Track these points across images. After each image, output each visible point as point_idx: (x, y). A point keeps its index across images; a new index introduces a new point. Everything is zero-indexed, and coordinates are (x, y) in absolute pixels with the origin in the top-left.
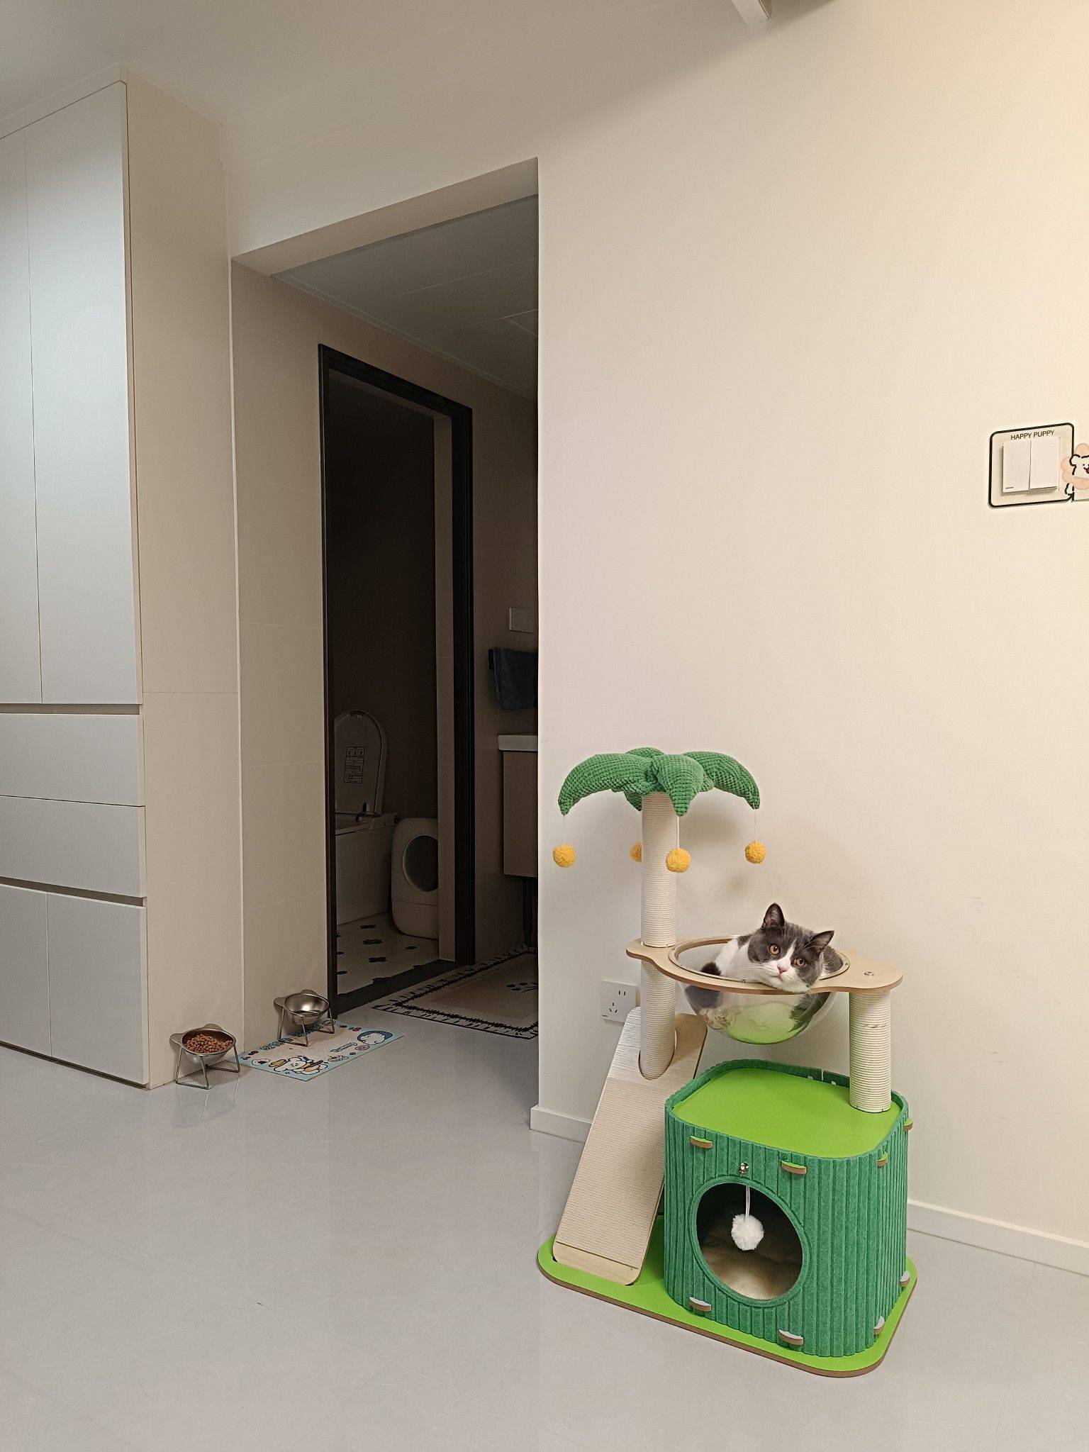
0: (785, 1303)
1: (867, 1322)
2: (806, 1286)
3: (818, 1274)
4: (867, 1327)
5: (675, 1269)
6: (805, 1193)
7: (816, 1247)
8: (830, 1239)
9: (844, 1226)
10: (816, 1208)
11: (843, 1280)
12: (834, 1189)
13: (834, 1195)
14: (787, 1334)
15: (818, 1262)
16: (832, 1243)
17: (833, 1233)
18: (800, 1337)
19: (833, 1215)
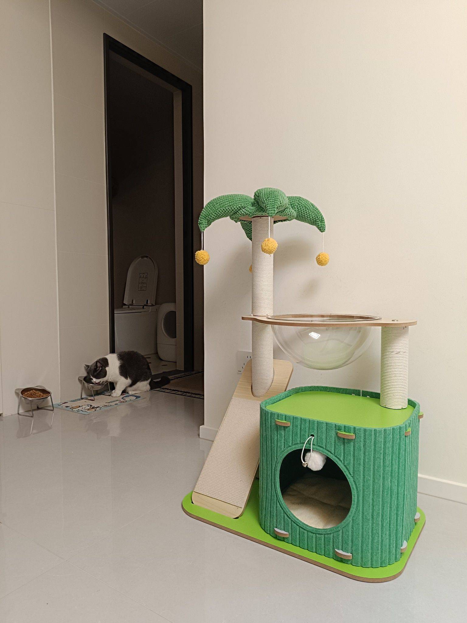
0: (339, 530)
1: (396, 544)
2: (354, 518)
3: (363, 510)
4: (396, 547)
5: (266, 509)
6: (354, 453)
7: (362, 491)
8: (372, 485)
9: (382, 476)
10: (362, 463)
11: (380, 514)
12: (375, 450)
13: (374, 454)
14: (340, 552)
15: (363, 501)
16: (373, 488)
17: (374, 481)
18: (350, 554)
19: (374, 468)
